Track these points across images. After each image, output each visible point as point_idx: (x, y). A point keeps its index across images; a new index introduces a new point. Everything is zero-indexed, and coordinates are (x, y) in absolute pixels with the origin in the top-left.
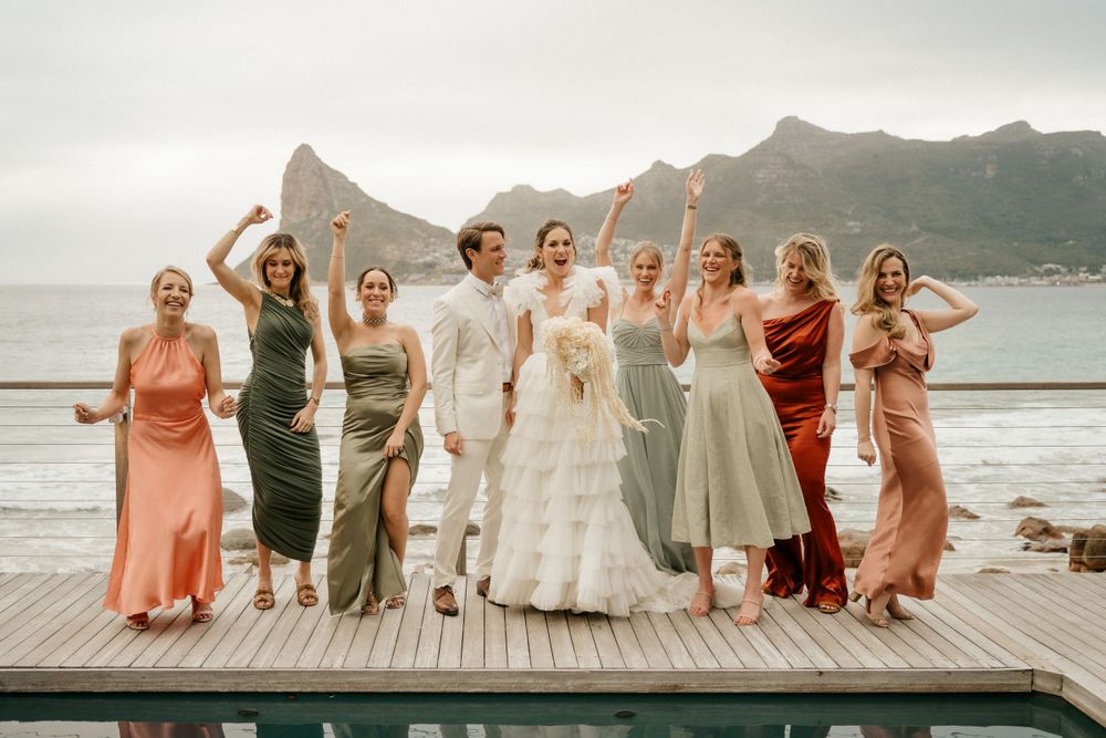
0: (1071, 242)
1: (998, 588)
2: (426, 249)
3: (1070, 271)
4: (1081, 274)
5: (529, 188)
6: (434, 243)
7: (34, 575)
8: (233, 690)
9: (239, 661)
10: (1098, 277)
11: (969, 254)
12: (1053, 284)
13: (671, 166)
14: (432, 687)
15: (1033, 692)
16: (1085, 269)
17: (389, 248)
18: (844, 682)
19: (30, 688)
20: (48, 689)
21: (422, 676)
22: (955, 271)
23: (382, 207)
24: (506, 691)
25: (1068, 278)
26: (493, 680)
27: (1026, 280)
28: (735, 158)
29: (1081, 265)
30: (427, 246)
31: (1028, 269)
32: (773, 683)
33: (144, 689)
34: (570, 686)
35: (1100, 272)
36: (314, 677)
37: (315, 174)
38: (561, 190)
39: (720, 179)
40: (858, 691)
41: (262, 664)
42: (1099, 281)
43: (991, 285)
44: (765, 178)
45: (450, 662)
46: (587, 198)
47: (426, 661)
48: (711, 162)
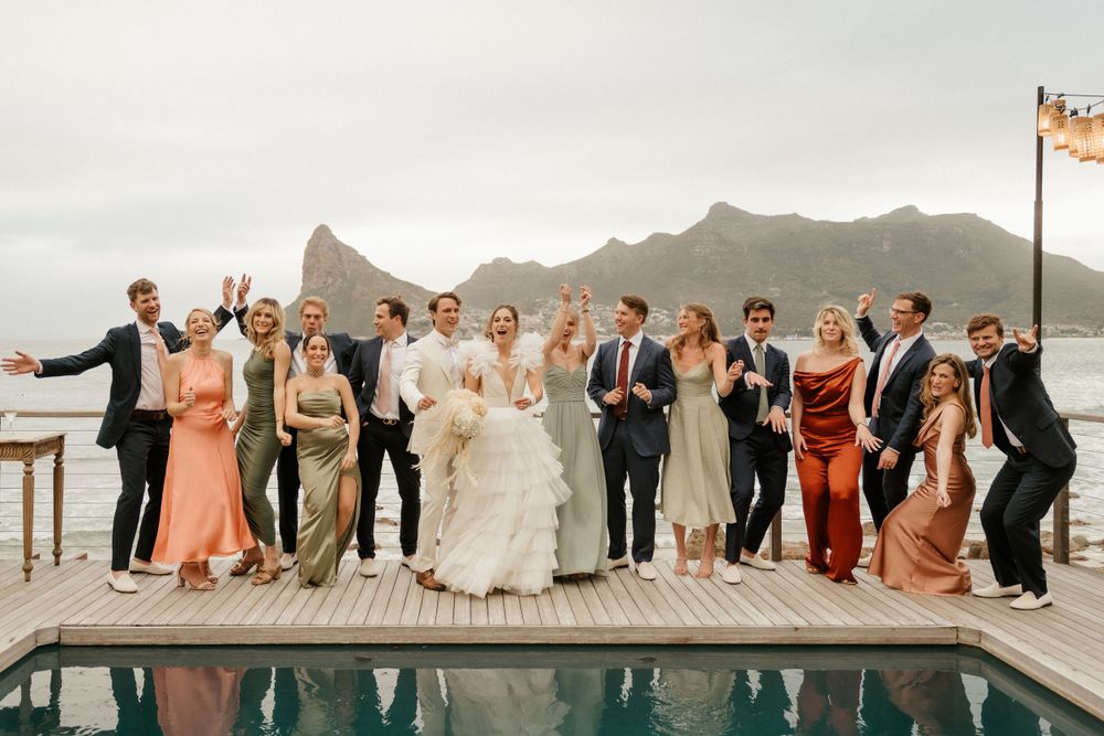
5: (507, 260)
13: (622, 243)
23: (387, 276)
28: (675, 236)
36: (414, 632)
37: (331, 248)
38: (533, 262)
39: (664, 252)
44: (700, 252)
46: (553, 268)
48: (656, 239)
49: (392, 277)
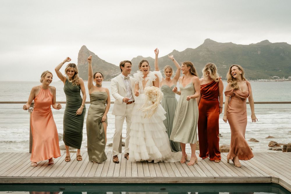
0: (280, 70)
1: (262, 156)
2: (115, 72)
3: (280, 78)
4: (283, 79)
5: (141, 57)
6: (117, 71)
7: (7, 153)
8: (58, 183)
9: (60, 175)
10: (288, 79)
11: (254, 73)
12: (276, 81)
13: (178, 51)
14: (112, 182)
15: (272, 183)
16: (284, 77)
17: (105, 72)
18: (221, 180)
19: (4, 182)
20: (8, 182)
21: (109, 179)
22: (251, 78)
23: (104, 61)
24: (131, 183)
25: (280, 80)
26: (128, 180)
27: (269, 80)
28: (194, 49)
29: (283, 76)
30: (115, 71)
31: (269, 77)
32: (202, 180)
33: (34, 182)
34: (148, 181)
36: (80, 179)
37: (87, 53)
38: (150, 57)
39: (190, 54)
40: (225, 183)
41: (66, 176)
42: (288, 80)
43: (260, 81)
44: (202, 54)
45: (116, 175)
47: (110, 175)
48: (188, 50)
49: (106, 62)
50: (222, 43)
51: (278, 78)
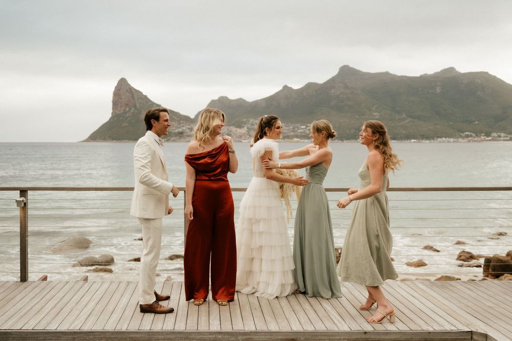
0: (477, 122)
3: (477, 135)
4: (482, 137)
10: (490, 138)
11: (430, 128)
12: (469, 141)
13: (291, 88)
16: (484, 134)
18: (377, 338)
22: (423, 136)
25: (476, 139)
27: (456, 140)
28: (321, 84)
29: (482, 133)
31: (457, 134)
32: (342, 337)
34: (241, 339)
35: (491, 136)
37: (128, 91)
38: (240, 99)
39: (314, 93)
42: (490, 140)
43: (440, 142)
44: (335, 93)
46: (252, 102)
48: (309, 86)
50: (371, 74)
51: (471, 136)
